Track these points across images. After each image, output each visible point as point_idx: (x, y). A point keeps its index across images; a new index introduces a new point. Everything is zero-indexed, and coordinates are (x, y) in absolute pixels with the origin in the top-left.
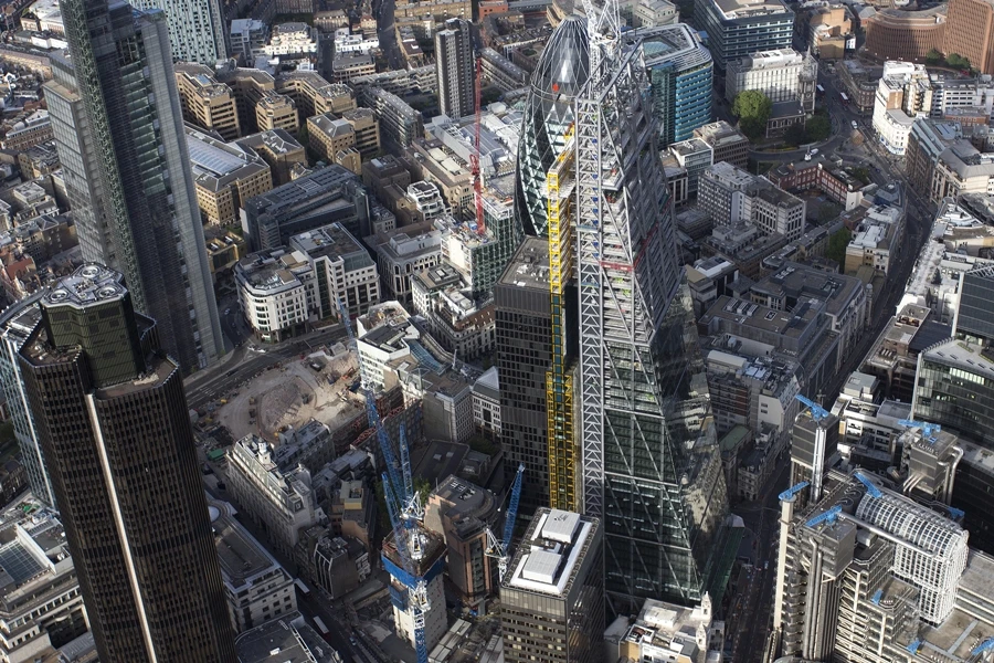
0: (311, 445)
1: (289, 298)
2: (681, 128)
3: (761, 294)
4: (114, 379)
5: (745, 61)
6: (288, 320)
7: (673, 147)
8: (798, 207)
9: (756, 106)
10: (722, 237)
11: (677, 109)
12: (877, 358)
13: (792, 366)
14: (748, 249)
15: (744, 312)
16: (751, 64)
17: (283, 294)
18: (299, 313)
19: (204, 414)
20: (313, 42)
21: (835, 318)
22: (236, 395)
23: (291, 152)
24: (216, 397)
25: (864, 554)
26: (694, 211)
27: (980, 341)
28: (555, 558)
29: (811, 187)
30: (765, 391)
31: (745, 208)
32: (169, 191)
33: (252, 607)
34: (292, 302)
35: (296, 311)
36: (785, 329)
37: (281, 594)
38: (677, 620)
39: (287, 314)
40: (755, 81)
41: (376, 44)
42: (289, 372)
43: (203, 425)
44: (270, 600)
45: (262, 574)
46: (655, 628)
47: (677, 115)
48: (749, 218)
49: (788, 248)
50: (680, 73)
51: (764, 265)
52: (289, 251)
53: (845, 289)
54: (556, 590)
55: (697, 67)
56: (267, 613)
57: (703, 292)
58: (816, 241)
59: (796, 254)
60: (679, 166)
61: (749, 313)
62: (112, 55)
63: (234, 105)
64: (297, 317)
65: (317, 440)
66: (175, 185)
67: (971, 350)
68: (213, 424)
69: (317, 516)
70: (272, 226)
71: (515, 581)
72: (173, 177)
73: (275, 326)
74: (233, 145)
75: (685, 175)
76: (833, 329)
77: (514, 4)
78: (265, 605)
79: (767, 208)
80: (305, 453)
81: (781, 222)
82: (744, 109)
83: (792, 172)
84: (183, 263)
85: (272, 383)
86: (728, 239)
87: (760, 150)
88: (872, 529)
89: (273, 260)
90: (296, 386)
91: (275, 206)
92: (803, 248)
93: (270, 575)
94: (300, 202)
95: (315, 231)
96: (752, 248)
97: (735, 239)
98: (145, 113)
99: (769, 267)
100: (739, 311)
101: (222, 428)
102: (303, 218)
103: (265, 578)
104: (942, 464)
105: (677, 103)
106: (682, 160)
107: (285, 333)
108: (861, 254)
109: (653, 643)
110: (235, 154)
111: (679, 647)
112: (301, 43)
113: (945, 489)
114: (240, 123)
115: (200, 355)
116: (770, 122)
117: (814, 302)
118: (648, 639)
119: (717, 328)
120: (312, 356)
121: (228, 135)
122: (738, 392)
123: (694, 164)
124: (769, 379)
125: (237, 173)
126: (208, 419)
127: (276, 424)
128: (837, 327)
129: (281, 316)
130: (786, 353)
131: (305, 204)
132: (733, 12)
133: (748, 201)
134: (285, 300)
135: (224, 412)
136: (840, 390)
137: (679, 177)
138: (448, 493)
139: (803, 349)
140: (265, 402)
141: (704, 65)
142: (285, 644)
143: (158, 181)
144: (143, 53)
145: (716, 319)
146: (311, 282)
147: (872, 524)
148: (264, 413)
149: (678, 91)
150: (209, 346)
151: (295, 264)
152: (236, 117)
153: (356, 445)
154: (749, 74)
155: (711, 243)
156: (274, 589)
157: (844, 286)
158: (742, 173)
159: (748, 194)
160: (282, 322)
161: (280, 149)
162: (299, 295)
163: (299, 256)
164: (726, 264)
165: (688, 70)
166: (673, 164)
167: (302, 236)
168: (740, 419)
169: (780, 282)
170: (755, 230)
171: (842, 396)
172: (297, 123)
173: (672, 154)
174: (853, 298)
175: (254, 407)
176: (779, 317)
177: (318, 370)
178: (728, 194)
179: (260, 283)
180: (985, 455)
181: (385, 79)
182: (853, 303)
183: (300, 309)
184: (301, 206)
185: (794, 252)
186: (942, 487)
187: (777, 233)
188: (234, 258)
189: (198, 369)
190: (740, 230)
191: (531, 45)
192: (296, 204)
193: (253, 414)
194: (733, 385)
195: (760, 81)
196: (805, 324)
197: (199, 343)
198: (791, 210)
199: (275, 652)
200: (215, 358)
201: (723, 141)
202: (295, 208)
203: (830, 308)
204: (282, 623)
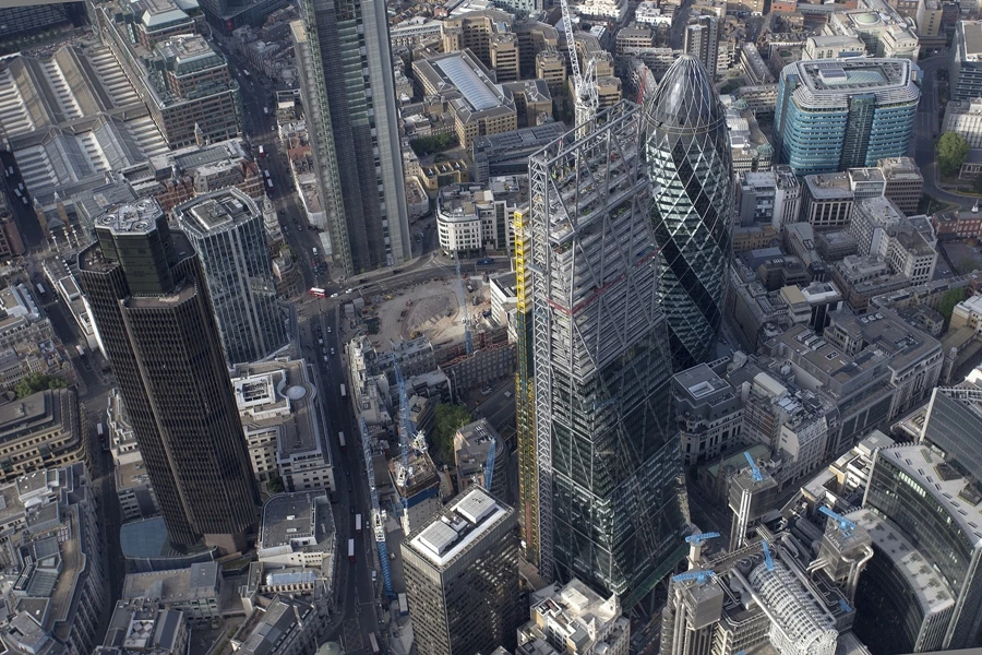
0: (412, 356)
1: (466, 228)
2: (872, 154)
3: (842, 331)
4: (144, 292)
5: (964, 104)
6: (464, 245)
7: (851, 172)
8: (927, 257)
9: (953, 148)
10: (850, 266)
11: (871, 137)
12: (910, 424)
13: (829, 406)
14: (866, 283)
15: (810, 346)
16: (968, 109)
17: (462, 224)
18: (474, 241)
19: (370, 304)
20: (618, 8)
21: (894, 373)
22: (401, 294)
23: (541, 103)
24: (386, 292)
25: (740, 615)
26: (844, 234)
27: (943, 454)
28: (451, 535)
29: (972, 237)
30: (787, 424)
31: (883, 244)
32: (373, 125)
33: (294, 476)
34: (468, 231)
35: (471, 239)
36: (837, 372)
37: (320, 474)
38: (588, 606)
39: (464, 240)
40: (968, 124)
41: (669, 21)
42: (449, 287)
43: (365, 313)
44: (310, 475)
45: (306, 454)
46: (564, 607)
47: (870, 142)
48: (884, 254)
49: (902, 293)
50: (881, 106)
51: (871, 302)
52: (484, 188)
53: (920, 348)
54: (440, 561)
55: (900, 104)
56: (307, 483)
57: (797, 314)
58: (933, 292)
59: (908, 300)
60: (850, 189)
61: (814, 348)
62: (331, 11)
63: (517, 53)
64: (472, 244)
65: (419, 353)
66: (378, 122)
67: (929, 460)
68: (372, 314)
69: (383, 416)
70: (483, 164)
71: (414, 542)
72: (378, 115)
73: (453, 246)
74: (499, 88)
75: (851, 199)
76: (892, 382)
77: (803, 6)
78: (306, 477)
79: (900, 250)
80: (405, 361)
81: (908, 266)
82: (944, 148)
83: (954, 219)
84: (380, 183)
85: (432, 292)
86: (855, 269)
87: (946, 189)
88: (753, 596)
89: (468, 193)
90: (447, 299)
91: (493, 147)
92: (916, 296)
93: (314, 456)
94: (514, 148)
95: (510, 177)
96: (871, 283)
97: (861, 270)
98: (356, 61)
99: (874, 305)
100: (807, 343)
101: (377, 319)
102: (512, 163)
103: (309, 457)
104: (844, 559)
105: (872, 132)
106: (854, 185)
107: (461, 253)
108: (966, 316)
109: (556, 620)
110: (496, 94)
111: (573, 631)
112: (608, 7)
113: (849, 581)
114: (521, 68)
115: (389, 256)
116: (965, 166)
117: (878, 353)
118: (554, 614)
119: (781, 352)
120: (472, 278)
121: (502, 76)
122: (766, 417)
123: (865, 191)
124: (797, 414)
125: (490, 111)
126: (370, 308)
127: (417, 327)
128: (896, 382)
129: (459, 240)
130: (829, 394)
131: (518, 152)
132: (975, 55)
133: (887, 238)
134: (463, 228)
135: (385, 306)
136: (855, 443)
137: (845, 199)
138: (470, 433)
139: (847, 394)
140: (418, 307)
141: (908, 102)
142: (301, 514)
143: (363, 116)
144: (359, 13)
145: (782, 345)
146: (490, 218)
147: (757, 591)
148: (413, 315)
149: (874, 121)
150: (397, 249)
151: (483, 201)
152: (517, 62)
153: (442, 368)
154: (963, 117)
155: (839, 268)
156: (314, 468)
157: (919, 346)
158: (893, 212)
159: (887, 233)
160: (459, 245)
161: (533, 98)
162: (476, 227)
163: (488, 195)
164: (833, 293)
165: (891, 105)
166: (845, 187)
167: (498, 178)
168: (766, 439)
169: (862, 325)
170: (884, 266)
171: (856, 449)
172: (564, 77)
173: (848, 177)
174: (926, 357)
175: (408, 308)
176: (839, 358)
177: (471, 291)
178: (873, 227)
179: (448, 211)
180: (914, 559)
181: (652, 54)
182: (924, 362)
183: (476, 238)
184: (513, 153)
185: (907, 297)
186: (846, 578)
187: (903, 274)
188: (457, 181)
189: (385, 265)
190: (870, 263)
191: (790, 48)
192: (510, 150)
193: (404, 314)
194: (765, 409)
195: (973, 125)
196: (858, 372)
197: (388, 246)
198: (919, 258)
199: (290, 518)
200: (402, 260)
201: (898, 176)
202: (509, 153)
203: (894, 363)
204: (308, 497)
